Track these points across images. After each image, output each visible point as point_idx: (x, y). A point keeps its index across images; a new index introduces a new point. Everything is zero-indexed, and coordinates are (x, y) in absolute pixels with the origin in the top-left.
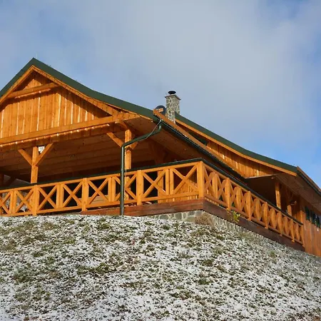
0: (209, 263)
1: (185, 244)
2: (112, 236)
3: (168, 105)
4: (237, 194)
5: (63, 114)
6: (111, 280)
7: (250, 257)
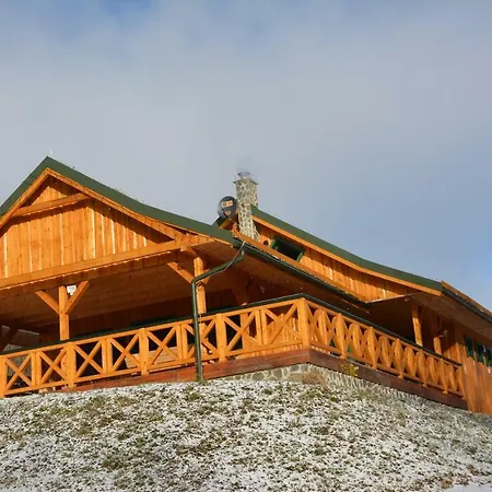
0: (325, 431)
1: (294, 410)
2: (206, 408)
3: (239, 195)
4: (354, 334)
5: (101, 237)
6: (216, 458)
7: (373, 421)
